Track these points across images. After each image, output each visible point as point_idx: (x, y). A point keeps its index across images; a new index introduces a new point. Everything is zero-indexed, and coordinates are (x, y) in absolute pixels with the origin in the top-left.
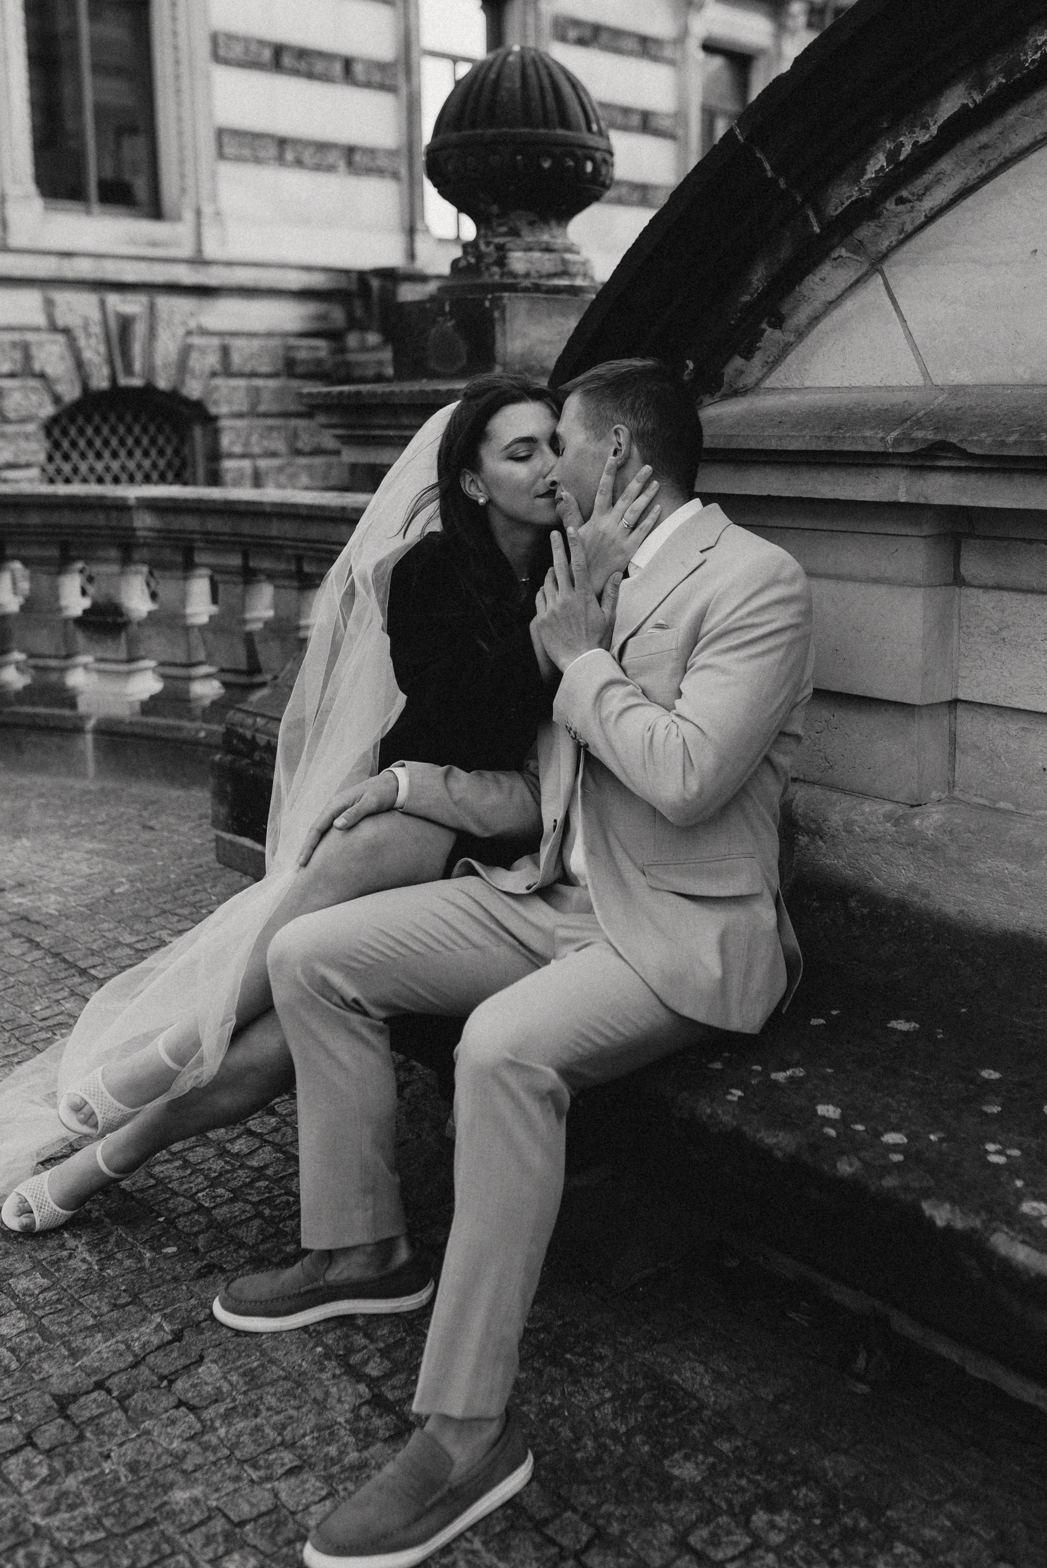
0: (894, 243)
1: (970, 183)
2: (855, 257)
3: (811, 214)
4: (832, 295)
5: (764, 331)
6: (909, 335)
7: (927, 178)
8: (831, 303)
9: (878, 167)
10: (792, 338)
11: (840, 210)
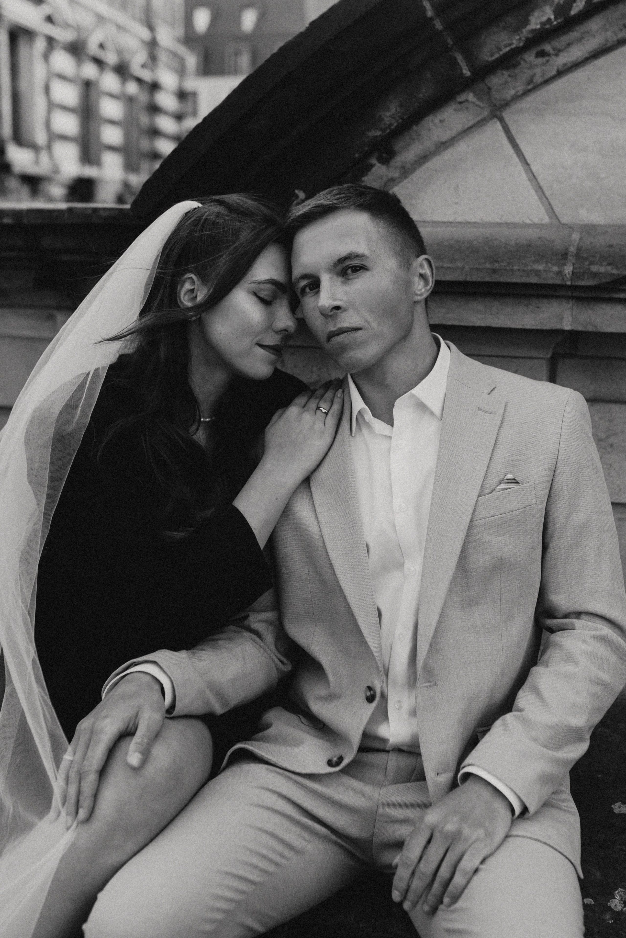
0: (520, 93)
1: (609, 45)
2: (478, 103)
3: (460, 58)
4: (446, 136)
5: (372, 166)
6: (533, 177)
7: (574, 35)
8: (442, 143)
9: (544, 19)
10: (397, 174)
11: (497, 56)
